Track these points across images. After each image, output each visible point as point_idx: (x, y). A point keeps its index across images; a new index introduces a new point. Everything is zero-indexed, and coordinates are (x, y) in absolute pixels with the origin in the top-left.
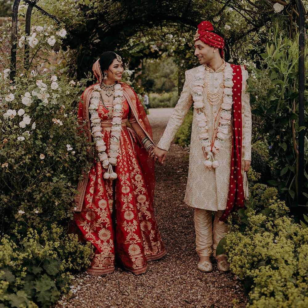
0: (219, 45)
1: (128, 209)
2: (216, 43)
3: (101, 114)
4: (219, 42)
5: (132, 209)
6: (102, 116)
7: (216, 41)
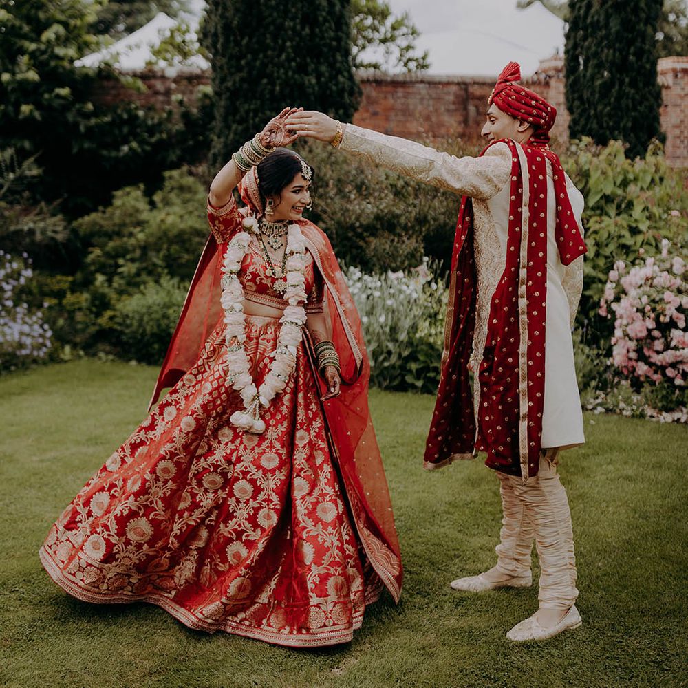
0: (531, 115)
1: (268, 505)
2: (523, 111)
3: (258, 275)
4: (530, 109)
5: (275, 505)
6: (257, 280)
7: (523, 106)
